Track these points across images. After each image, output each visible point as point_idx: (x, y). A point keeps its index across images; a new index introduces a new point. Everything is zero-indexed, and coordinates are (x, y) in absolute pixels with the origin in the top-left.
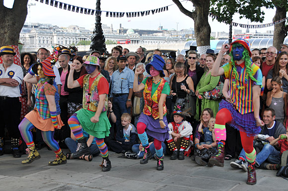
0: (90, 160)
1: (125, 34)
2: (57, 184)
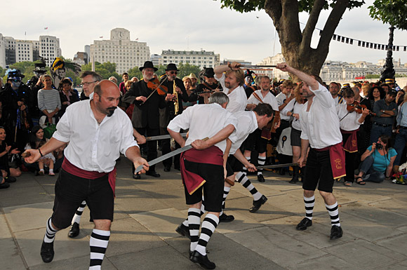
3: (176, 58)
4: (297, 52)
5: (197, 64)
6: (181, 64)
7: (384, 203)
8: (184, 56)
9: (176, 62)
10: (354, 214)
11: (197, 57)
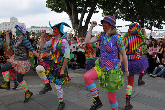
3: (36, 29)
4: (78, 27)
6: (38, 31)
8: (39, 28)
9: (36, 30)
11: (44, 29)
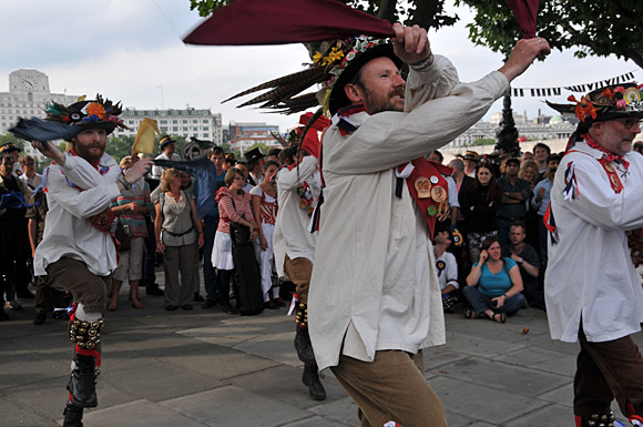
0: (503, 322)
1: (547, 125)
2: (456, 356)
5: (180, 133)
7: (515, 356)
10: (466, 379)
11: (180, 120)
